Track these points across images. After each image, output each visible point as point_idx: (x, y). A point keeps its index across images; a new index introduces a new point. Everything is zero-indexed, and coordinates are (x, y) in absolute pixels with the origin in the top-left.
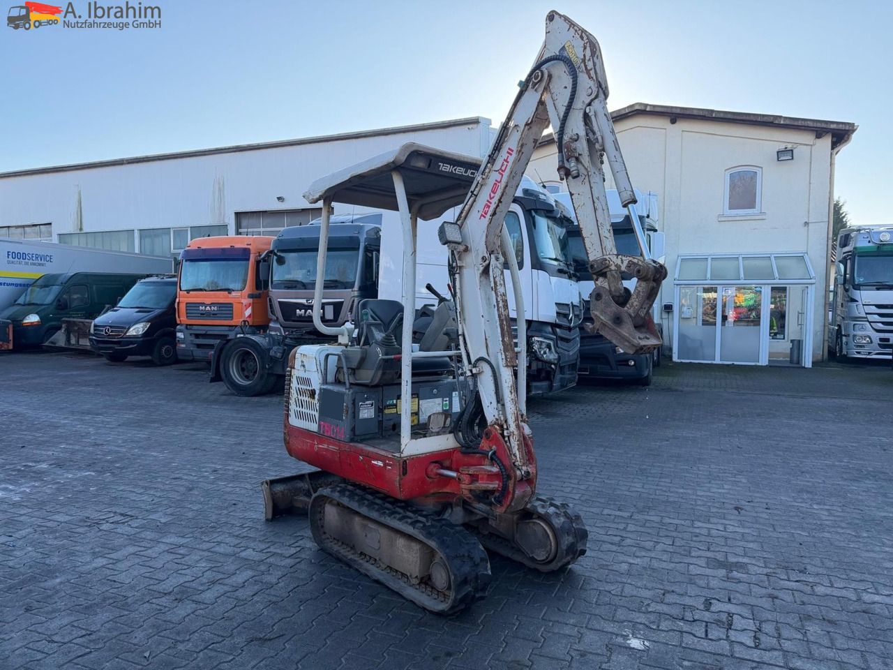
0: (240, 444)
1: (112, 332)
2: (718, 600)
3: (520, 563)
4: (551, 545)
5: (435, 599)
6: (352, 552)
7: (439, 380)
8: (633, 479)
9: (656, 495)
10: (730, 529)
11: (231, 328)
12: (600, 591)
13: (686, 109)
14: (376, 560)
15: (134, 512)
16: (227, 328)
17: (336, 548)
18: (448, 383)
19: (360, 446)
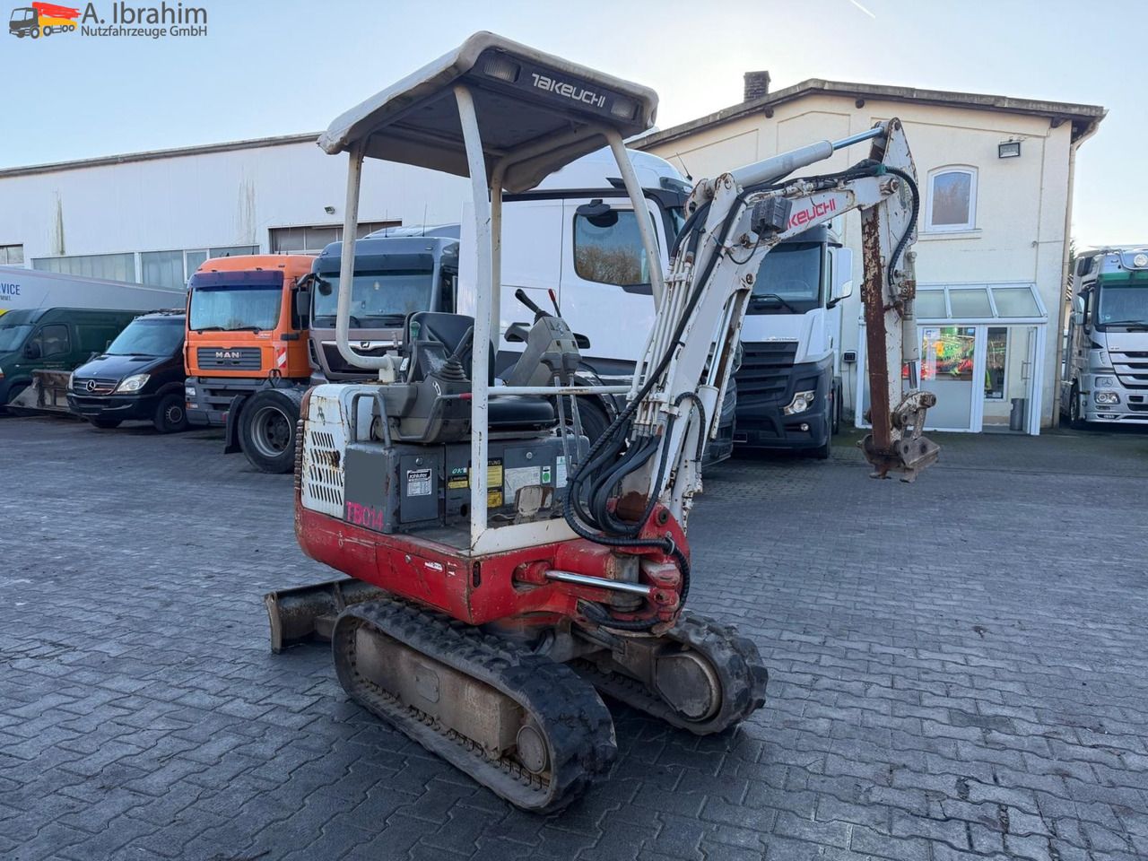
0: (254, 538)
1: (97, 386)
2: (979, 781)
3: (661, 719)
4: (711, 693)
5: (526, 785)
6: (399, 703)
7: (536, 438)
8: (821, 586)
9: (856, 609)
10: (975, 661)
11: (258, 381)
12: (790, 767)
13: (877, 87)
14: (433, 719)
15: (73, 639)
16: (253, 381)
17: (374, 698)
18: (550, 443)
19: (407, 539)
